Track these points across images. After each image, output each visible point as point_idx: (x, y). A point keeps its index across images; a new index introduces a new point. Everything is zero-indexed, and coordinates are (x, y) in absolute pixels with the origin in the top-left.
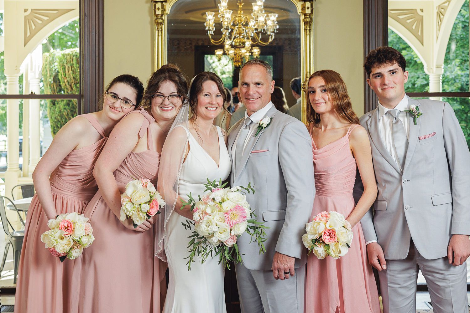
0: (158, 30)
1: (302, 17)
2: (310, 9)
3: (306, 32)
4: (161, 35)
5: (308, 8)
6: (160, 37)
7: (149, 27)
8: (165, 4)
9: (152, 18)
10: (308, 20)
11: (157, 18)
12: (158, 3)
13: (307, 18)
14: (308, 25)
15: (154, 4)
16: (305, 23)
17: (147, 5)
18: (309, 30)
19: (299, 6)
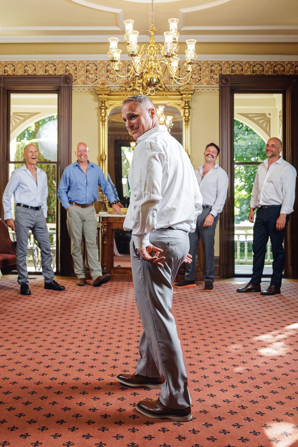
0: (103, 125)
1: (184, 118)
2: (188, 114)
3: (186, 127)
6: (104, 129)
7: (97, 123)
8: (106, 110)
9: (99, 118)
10: (187, 120)
11: (102, 118)
13: (186, 118)
15: (100, 110)
16: (186, 121)
17: (97, 110)
18: (188, 125)
19: (182, 111)
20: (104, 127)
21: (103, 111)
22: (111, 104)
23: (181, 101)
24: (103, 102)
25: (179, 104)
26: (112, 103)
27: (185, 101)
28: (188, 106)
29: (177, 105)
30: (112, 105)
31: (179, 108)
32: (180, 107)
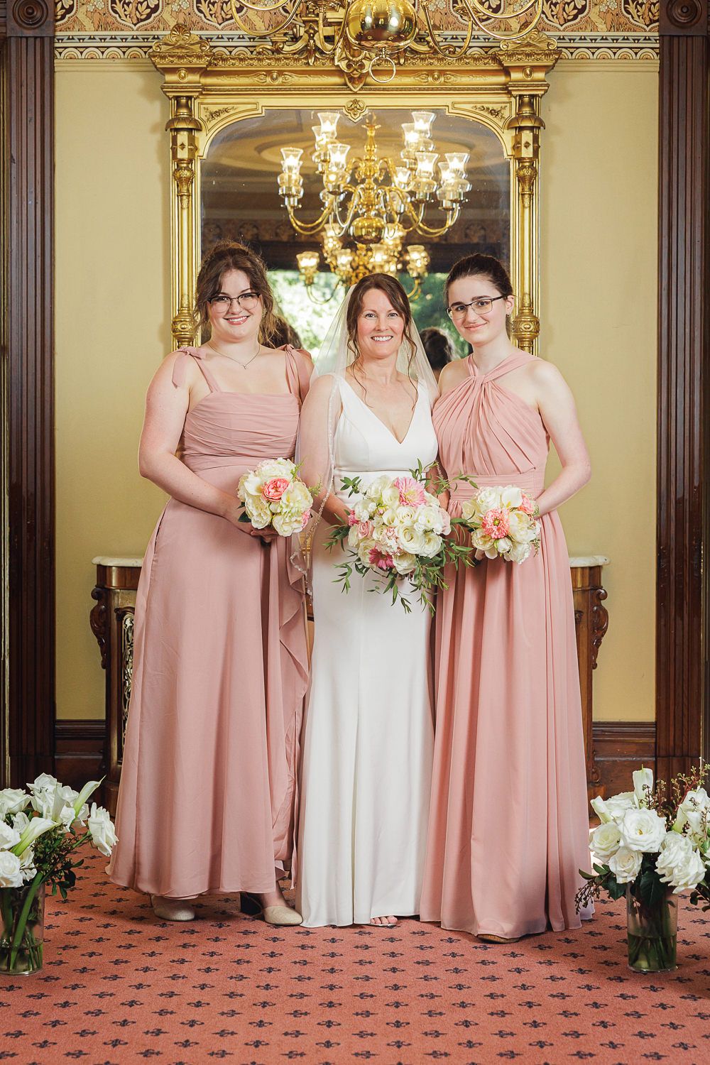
0: (182, 196)
1: (514, 166)
2: (531, 148)
3: (523, 202)
4: (188, 208)
5: (527, 145)
6: (185, 212)
7: (158, 188)
8: (196, 134)
9: (165, 169)
10: (527, 172)
11: (179, 168)
12: (182, 133)
13: (524, 167)
14: (527, 185)
15: (171, 134)
16: (521, 179)
17: (157, 137)
18: (531, 195)
19: (507, 138)
20: (185, 205)
21: (183, 138)
22: (214, 108)
23: (504, 98)
24: (184, 101)
25: (497, 107)
26: (221, 107)
27: (521, 96)
28: (533, 116)
29: (485, 114)
30: (218, 113)
31: (495, 124)
32: (501, 124)
